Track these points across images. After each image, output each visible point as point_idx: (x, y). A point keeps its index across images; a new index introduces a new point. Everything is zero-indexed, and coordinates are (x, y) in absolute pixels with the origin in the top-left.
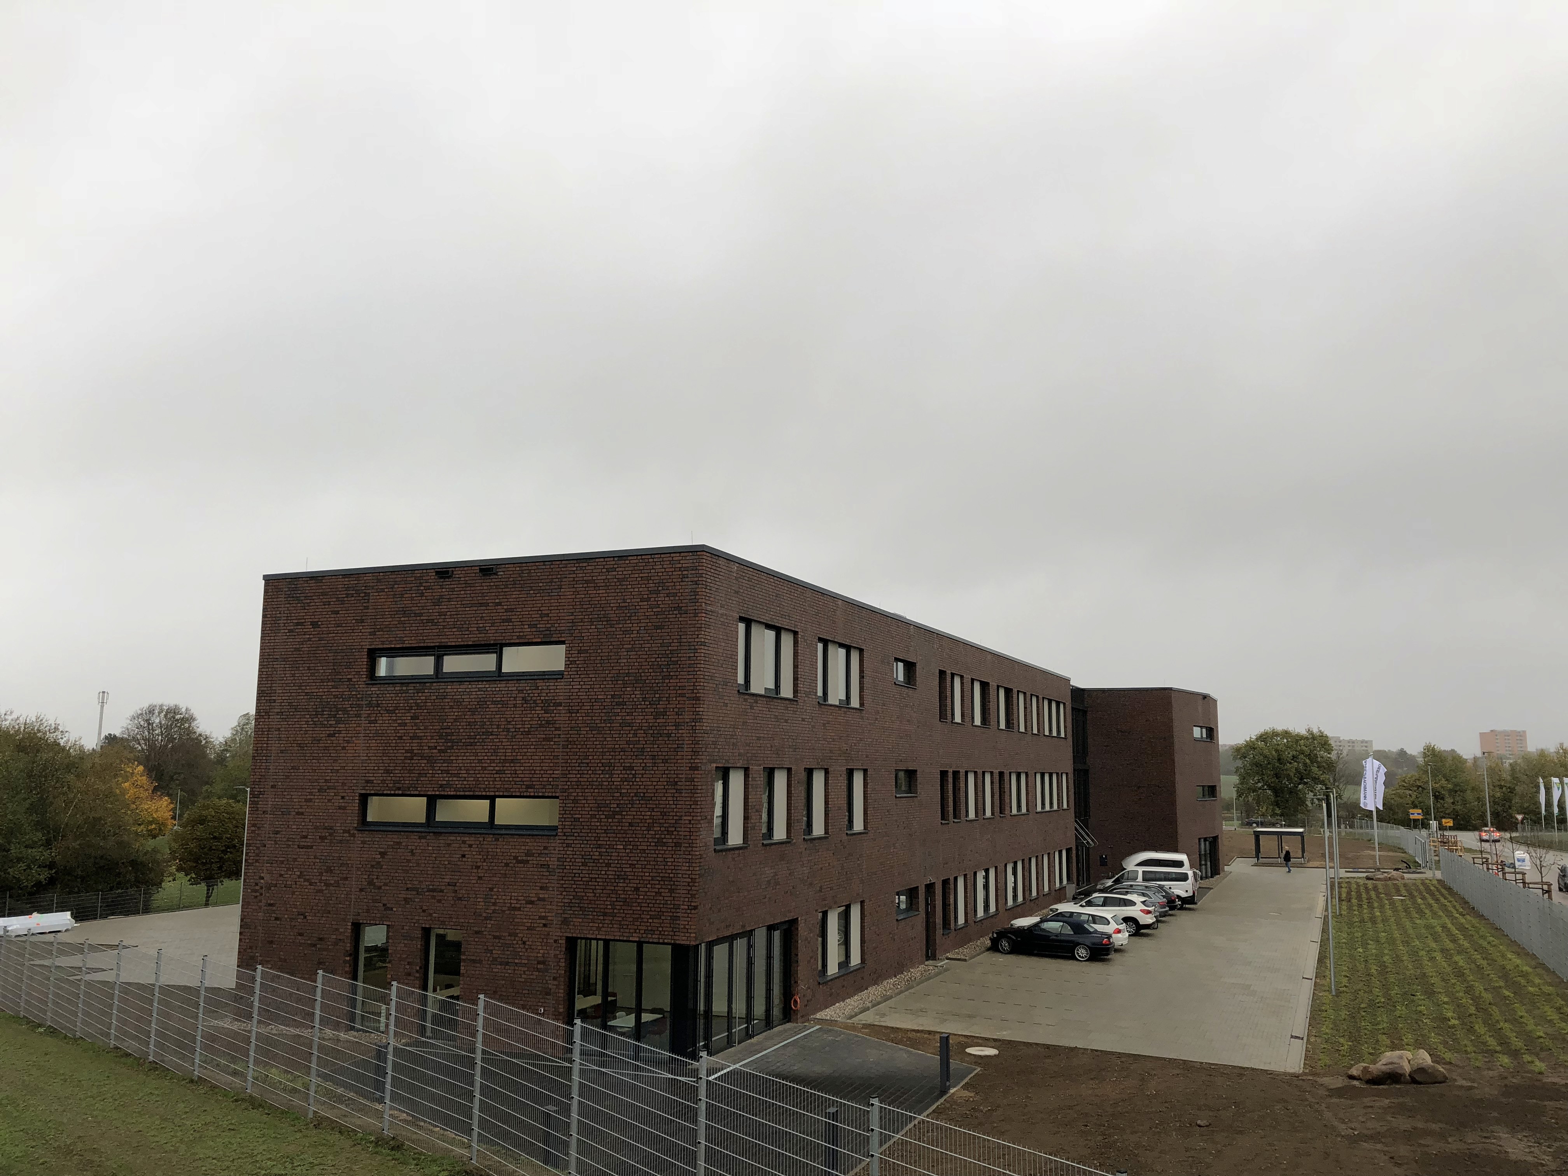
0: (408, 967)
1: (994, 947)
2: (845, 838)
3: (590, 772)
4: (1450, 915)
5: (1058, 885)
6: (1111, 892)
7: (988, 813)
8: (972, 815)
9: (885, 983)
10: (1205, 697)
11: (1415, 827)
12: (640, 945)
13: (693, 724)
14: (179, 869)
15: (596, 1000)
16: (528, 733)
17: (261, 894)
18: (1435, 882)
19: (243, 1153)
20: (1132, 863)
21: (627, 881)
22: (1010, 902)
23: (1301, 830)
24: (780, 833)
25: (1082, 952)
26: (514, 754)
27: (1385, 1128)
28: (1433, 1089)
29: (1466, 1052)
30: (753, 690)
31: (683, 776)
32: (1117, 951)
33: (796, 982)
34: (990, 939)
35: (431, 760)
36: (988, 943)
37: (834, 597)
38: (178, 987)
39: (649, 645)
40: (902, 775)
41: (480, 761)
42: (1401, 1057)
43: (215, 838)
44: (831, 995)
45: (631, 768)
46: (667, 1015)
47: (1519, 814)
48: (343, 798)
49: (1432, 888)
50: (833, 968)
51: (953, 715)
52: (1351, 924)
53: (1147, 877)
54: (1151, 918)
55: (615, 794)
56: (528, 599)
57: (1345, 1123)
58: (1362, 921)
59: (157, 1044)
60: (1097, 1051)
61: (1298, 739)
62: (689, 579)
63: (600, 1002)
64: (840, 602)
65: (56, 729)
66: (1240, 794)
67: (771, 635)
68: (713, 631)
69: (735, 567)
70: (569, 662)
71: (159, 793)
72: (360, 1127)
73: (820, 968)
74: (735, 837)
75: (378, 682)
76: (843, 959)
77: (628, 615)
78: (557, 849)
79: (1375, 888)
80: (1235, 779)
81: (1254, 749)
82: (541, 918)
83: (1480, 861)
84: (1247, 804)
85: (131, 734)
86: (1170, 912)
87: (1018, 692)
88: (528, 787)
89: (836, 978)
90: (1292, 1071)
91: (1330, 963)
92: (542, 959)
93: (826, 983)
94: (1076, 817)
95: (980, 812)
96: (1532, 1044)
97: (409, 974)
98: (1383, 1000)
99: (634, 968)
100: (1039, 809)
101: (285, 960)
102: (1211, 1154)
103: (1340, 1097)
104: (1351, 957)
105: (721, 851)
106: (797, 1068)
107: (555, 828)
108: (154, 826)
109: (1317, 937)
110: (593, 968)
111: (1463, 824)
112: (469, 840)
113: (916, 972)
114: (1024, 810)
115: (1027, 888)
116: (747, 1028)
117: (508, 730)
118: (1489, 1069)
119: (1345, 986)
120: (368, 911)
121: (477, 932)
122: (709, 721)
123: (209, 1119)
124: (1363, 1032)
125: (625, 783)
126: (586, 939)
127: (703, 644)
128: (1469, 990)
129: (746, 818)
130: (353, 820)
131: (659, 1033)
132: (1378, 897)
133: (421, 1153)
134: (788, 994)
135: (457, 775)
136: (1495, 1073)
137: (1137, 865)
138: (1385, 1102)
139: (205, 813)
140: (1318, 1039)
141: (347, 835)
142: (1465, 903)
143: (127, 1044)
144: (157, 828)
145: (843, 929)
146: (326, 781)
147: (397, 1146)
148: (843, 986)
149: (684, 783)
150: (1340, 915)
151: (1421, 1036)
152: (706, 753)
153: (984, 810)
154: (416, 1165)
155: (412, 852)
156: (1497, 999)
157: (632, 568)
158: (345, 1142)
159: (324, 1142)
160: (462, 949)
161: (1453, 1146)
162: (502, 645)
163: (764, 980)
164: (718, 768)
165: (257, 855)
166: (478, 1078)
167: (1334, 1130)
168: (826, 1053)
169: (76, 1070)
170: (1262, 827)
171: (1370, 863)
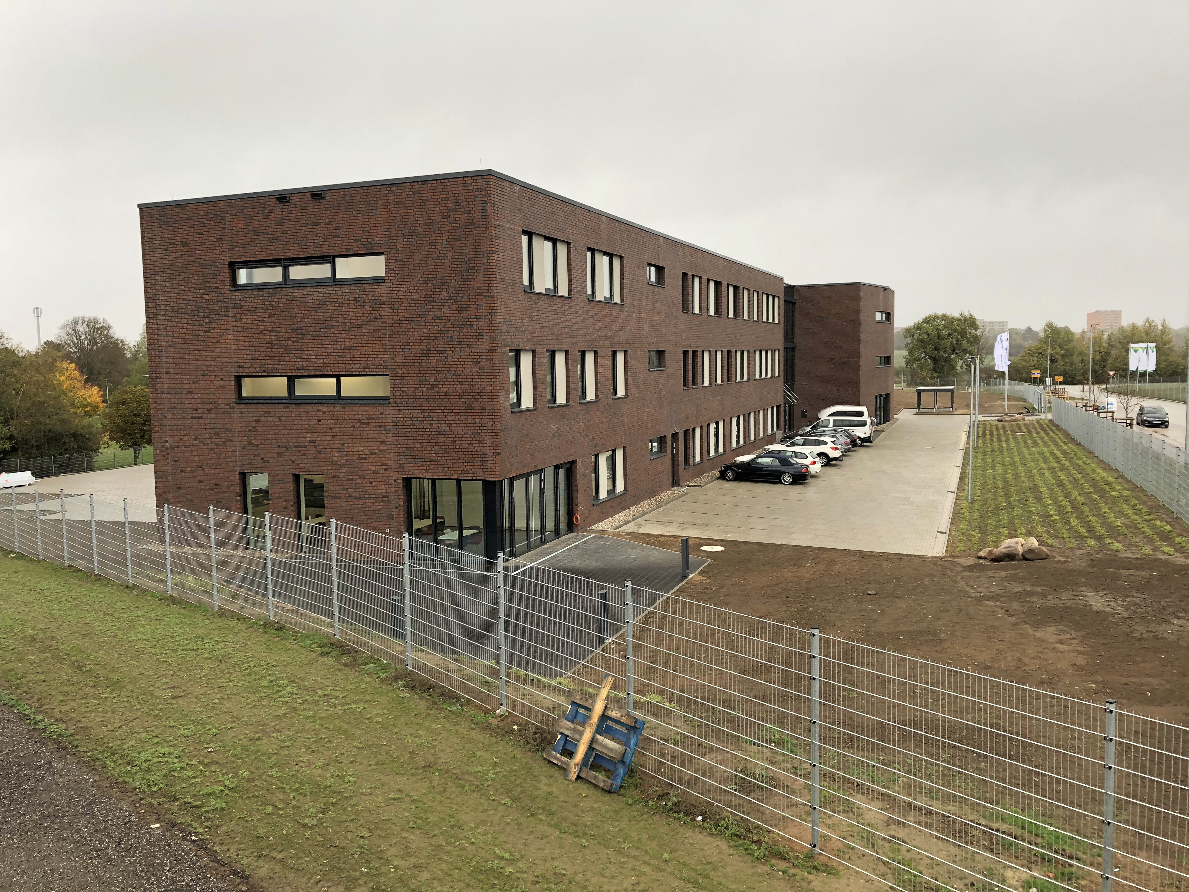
0: (284, 503)
1: (722, 477)
2: (611, 402)
3: (412, 355)
4: (1056, 444)
5: (770, 432)
6: (809, 436)
7: (719, 381)
8: (706, 382)
9: (642, 504)
10: (886, 289)
11: (1035, 383)
12: (459, 481)
13: (490, 316)
14: (111, 439)
15: (429, 522)
16: (361, 326)
17: (168, 454)
18: (1047, 422)
19: (166, 635)
20: (825, 415)
21: (446, 436)
22: (734, 445)
23: (952, 387)
24: (561, 398)
25: (787, 478)
26: (352, 342)
27: (1003, 591)
28: (1037, 564)
29: (1063, 538)
30: (536, 290)
31: (484, 357)
32: (813, 477)
33: (577, 505)
34: (719, 471)
35: (287, 349)
36: (718, 474)
37: (599, 214)
38: (109, 522)
39: (451, 254)
40: (653, 353)
41: (326, 349)
42: (1017, 543)
43: (135, 415)
44: (603, 513)
45: (444, 352)
46: (482, 530)
47: (1111, 370)
48: (222, 379)
49: (1045, 426)
50: (603, 494)
51: (693, 308)
52: (984, 453)
53: (836, 424)
54: (838, 453)
55: (433, 372)
56: (352, 218)
57: (974, 589)
58: (993, 450)
59: (99, 562)
60: (796, 546)
61: (954, 319)
62: (480, 199)
63: (431, 523)
64: (603, 218)
66: (908, 362)
67: (549, 245)
68: (502, 242)
69: (517, 189)
70: (388, 270)
71: (90, 384)
72: (252, 615)
73: (594, 494)
74: (527, 402)
75: (240, 288)
76: (611, 488)
77: (433, 230)
78: (391, 413)
79: (1004, 427)
80: (905, 353)
81: (920, 329)
82: (383, 464)
83: (1081, 405)
84: (912, 369)
85: (63, 339)
86: (853, 449)
87: (743, 288)
88: (365, 367)
89: (605, 501)
90: (937, 555)
91: (969, 481)
92: (386, 494)
93: (599, 505)
94: (784, 382)
95: (713, 380)
96: (1113, 532)
97: (286, 508)
98: (1005, 504)
99: (455, 498)
100: (757, 377)
101: (192, 501)
102: (877, 613)
103: (970, 571)
104: (984, 476)
105: (517, 412)
106: (578, 564)
107: (388, 398)
108: (89, 408)
109: (960, 462)
110: (426, 500)
111: (1069, 380)
112: (323, 409)
113: (665, 495)
114: (746, 378)
115: (747, 435)
116: (541, 538)
117: (345, 324)
118: (1080, 549)
119: (979, 496)
120: (250, 464)
121: (334, 476)
122: (502, 314)
123: (140, 613)
124: (989, 526)
125: (440, 363)
126: (420, 478)
127: (494, 252)
128: (1067, 496)
129: (535, 388)
130: (232, 396)
131: (477, 543)
132: (1005, 433)
133: (297, 632)
134: (570, 513)
135: (309, 360)
136: (1084, 551)
137: (829, 416)
138: (1004, 573)
139: (125, 397)
140: (956, 533)
141: (228, 407)
142: (1067, 435)
143: (77, 563)
144: (91, 410)
145: (611, 467)
146: (207, 367)
147: (280, 628)
148: (611, 507)
149: (485, 363)
150: (978, 447)
151: (1032, 527)
152: (501, 339)
153: (716, 379)
154: (295, 640)
155: (279, 418)
156: (1088, 501)
157: (433, 191)
158: (241, 626)
159: (226, 626)
160: (325, 489)
161: (1052, 601)
162: (335, 257)
163: (553, 504)
164: (511, 351)
165: (161, 424)
166: (335, 579)
167: (966, 593)
168: (599, 553)
169: (39, 582)
170: (922, 386)
171: (1001, 410)
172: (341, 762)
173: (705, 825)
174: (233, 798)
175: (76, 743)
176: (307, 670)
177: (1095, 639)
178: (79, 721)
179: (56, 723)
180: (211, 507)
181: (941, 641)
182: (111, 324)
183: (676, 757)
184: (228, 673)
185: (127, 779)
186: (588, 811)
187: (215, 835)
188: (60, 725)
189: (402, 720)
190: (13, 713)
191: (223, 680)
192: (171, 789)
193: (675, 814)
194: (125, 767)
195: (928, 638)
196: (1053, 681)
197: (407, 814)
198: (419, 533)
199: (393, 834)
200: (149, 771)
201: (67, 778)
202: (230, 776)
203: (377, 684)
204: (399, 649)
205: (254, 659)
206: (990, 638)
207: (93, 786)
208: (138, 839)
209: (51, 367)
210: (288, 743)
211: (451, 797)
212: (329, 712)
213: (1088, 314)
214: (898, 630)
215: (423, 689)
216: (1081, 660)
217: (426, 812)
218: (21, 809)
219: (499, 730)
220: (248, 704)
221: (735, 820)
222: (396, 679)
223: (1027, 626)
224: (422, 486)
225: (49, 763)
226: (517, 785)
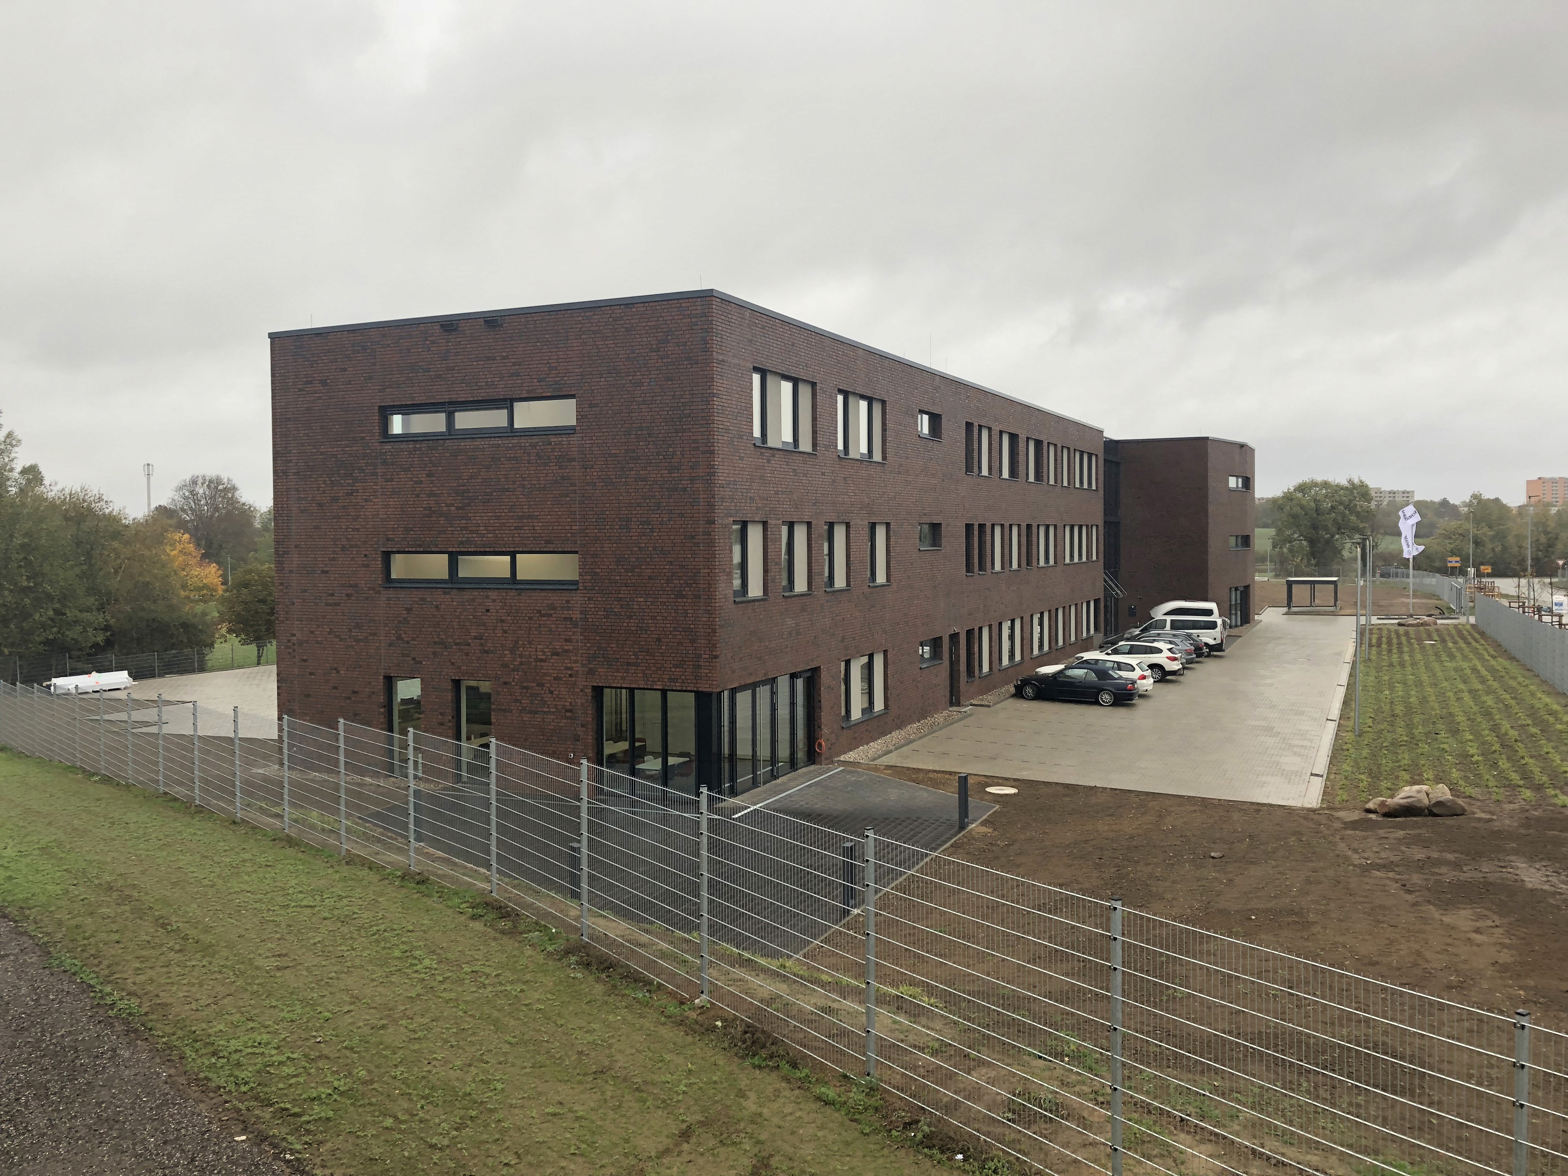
0: (441, 718)
1: (1019, 694)
2: (867, 590)
3: (607, 527)
4: (1481, 658)
5: (1085, 635)
6: (1138, 640)
7: (1015, 565)
8: (998, 567)
9: (909, 727)
10: (1242, 446)
11: (1451, 574)
12: (664, 693)
13: (709, 478)
14: (230, 631)
15: (624, 746)
16: (543, 489)
17: (294, 651)
18: (1468, 627)
19: (276, 887)
20: (1160, 612)
21: (649, 632)
22: (1036, 651)
23: (1335, 579)
24: (801, 586)
25: (1106, 697)
26: (531, 510)
27: (1398, 858)
28: (1450, 821)
29: (1488, 787)
30: (771, 443)
31: (700, 530)
32: (1141, 696)
33: (820, 727)
34: (1015, 686)
35: (449, 517)
36: (1012, 690)
37: (855, 346)
38: (214, 737)
39: (660, 398)
40: (925, 527)
41: (498, 518)
42: (1419, 792)
43: (260, 601)
44: (855, 738)
45: (648, 523)
46: (693, 758)
47: (1560, 559)
48: (365, 556)
49: (1465, 633)
50: (856, 714)
51: (980, 468)
52: (1379, 669)
53: (1175, 625)
54: (1178, 665)
55: (634, 549)
56: (535, 351)
57: (1358, 853)
58: (1391, 665)
59: (201, 789)
60: (1115, 789)
61: (1339, 487)
62: (698, 327)
63: (627, 747)
64: (860, 352)
65: (100, 499)
66: (1275, 545)
67: (788, 386)
68: (726, 382)
69: (748, 315)
70: (580, 416)
71: (207, 560)
72: (389, 863)
73: (843, 713)
74: (755, 590)
75: (392, 440)
76: (866, 705)
77: (638, 366)
78: (579, 602)
79: (1407, 634)
80: (1271, 532)
81: (1292, 500)
82: (567, 668)
83: (1516, 605)
84: (1281, 554)
85: (178, 504)
86: (1197, 659)
87: (1049, 444)
88: (547, 542)
89: (858, 723)
90: (1310, 806)
91: (1356, 705)
92: (569, 708)
93: (849, 728)
94: (1105, 568)
95: (1007, 565)
96: (1557, 779)
97: (442, 724)
98: (1406, 739)
99: (659, 715)
100: (1067, 561)
101: (321, 712)
102: (1222, 883)
103: (1354, 829)
104: (1377, 699)
105: (742, 602)
106: (819, 805)
107: (575, 583)
108: (205, 592)
109: (1344, 679)
110: (624, 716)
111: (1500, 572)
112: (493, 595)
113: (939, 718)
114: (1052, 562)
115: (1053, 638)
116: (772, 770)
117: (523, 486)
118: (1510, 802)
119: (1370, 727)
120: (398, 665)
121: (505, 683)
122: (725, 475)
123: (247, 856)
124: (1383, 768)
125: (643, 538)
126: (614, 688)
127: (716, 395)
128: (1495, 728)
129: (766, 571)
130: (378, 578)
131: (685, 776)
132: (1409, 642)
133: (444, 887)
134: (812, 737)
135: (476, 532)
136: (1516, 806)
137: (1165, 614)
138: (1401, 833)
139: (248, 577)
140: (1337, 776)
141: (371, 592)
142: (1497, 646)
143: (175, 790)
144: (206, 593)
145: (866, 676)
146: (348, 540)
147: (422, 881)
148: (867, 730)
149: (701, 537)
150: (1370, 660)
151: (1443, 771)
152: (722, 507)
153: (1011, 562)
154: (440, 897)
155: (437, 607)
156: (1524, 736)
157: (638, 317)
158: (373, 877)
159: (353, 877)
160: (492, 700)
161: (1468, 874)
162: (512, 400)
163: (788, 725)
164: (735, 522)
165: (287, 613)
166: (493, 818)
167: (1346, 858)
168: (848, 792)
169: (125, 814)
170: (1296, 576)
171: (1403, 610)
172: (487, 1062)
173: (967, 1167)
174: (344, 1106)
175: (149, 1025)
176: (453, 938)
177: (1527, 928)
178: (157, 996)
179: (128, 997)
180: (341, 720)
181: (1308, 924)
182: (238, 485)
183: (931, 1072)
184: (351, 938)
185: (210, 1075)
186: (810, 1141)
187: (317, 1153)
188: (132, 1000)
189: (571, 1008)
190: (75, 982)
191: (343, 948)
192: (266, 1089)
193: (926, 1150)
194: (209, 1059)
195: (1290, 919)
196: (1464, 985)
197: (568, 1136)
198: (613, 760)
199: (548, 1162)
200: (238, 1065)
201: (134, 1071)
202: (342, 1075)
203: (541, 959)
204: (573, 913)
205: (385, 921)
206: (1379, 921)
207: (166, 1083)
208: (217, 1155)
209: (159, 539)
210: (420, 1034)
211: (629, 1114)
212: (477, 995)
213: (1528, 482)
214: (1249, 907)
215: (602, 968)
216: (1505, 957)
217: (593, 1133)
218: (73, 1108)
219: (697, 1027)
220: (373, 980)
221: (1008, 1162)
222: (567, 952)
223: (1431, 907)
224: (618, 698)
225: (114, 1050)
226: (717, 1102)
